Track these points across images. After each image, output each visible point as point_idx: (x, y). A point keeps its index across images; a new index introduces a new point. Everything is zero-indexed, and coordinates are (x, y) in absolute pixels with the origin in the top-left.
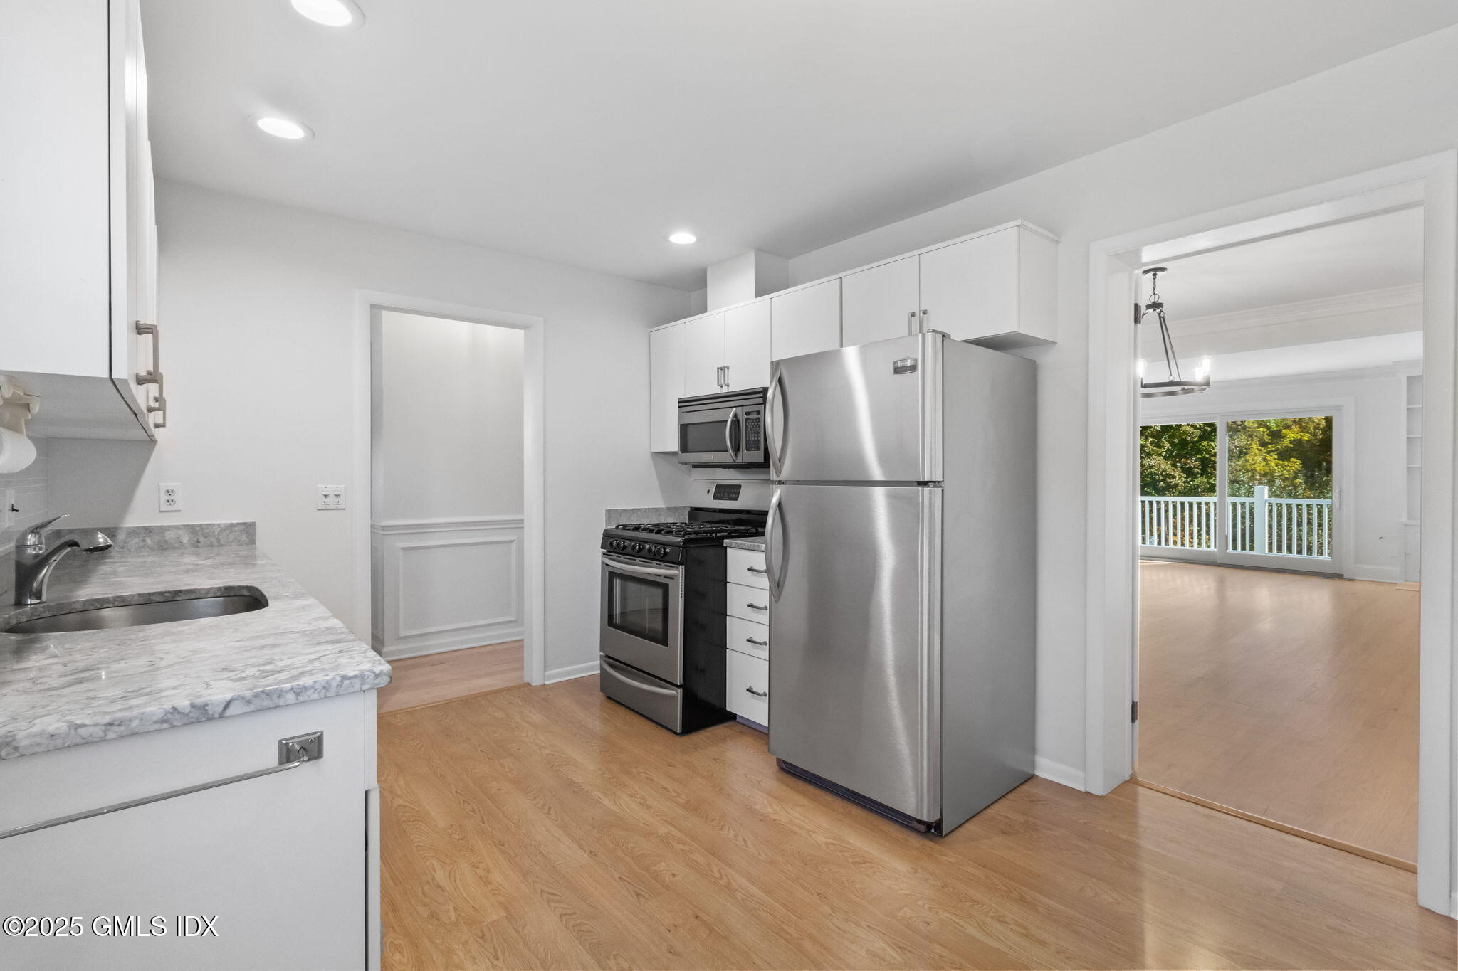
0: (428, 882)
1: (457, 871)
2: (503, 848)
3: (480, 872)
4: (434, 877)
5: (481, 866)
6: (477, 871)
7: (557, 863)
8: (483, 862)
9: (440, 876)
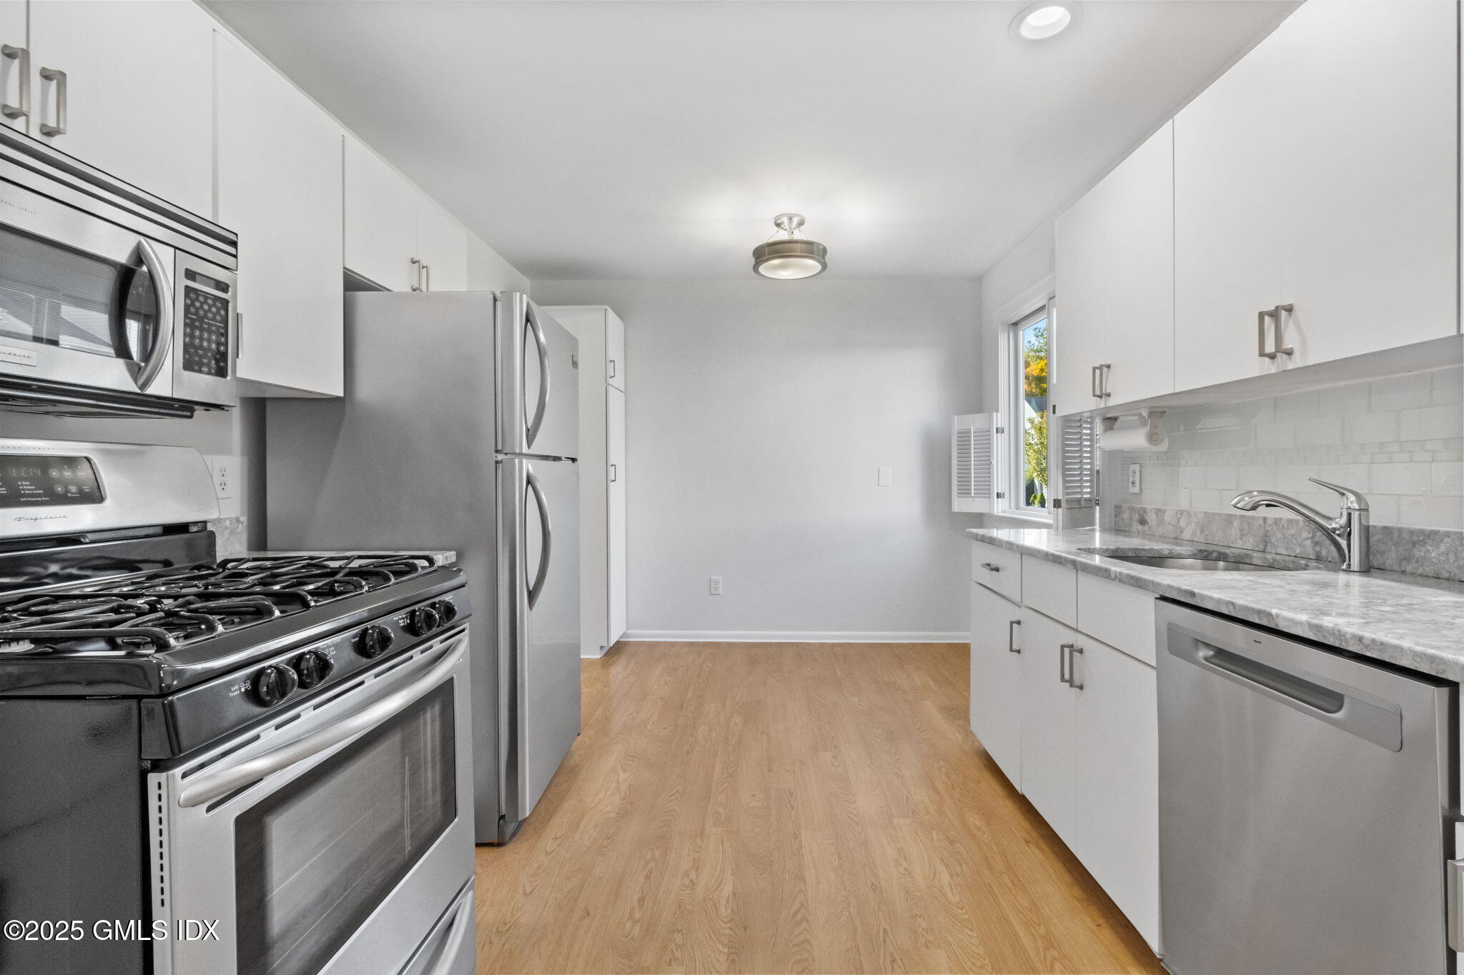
0: (957, 875)
1: (928, 875)
2: (875, 882)
3: (905, 865)
4: (951, 878)
5: (902, 870)
6: (907, 867)
7: (831, 842)
8: (900, 873)
9: (945, 878)
